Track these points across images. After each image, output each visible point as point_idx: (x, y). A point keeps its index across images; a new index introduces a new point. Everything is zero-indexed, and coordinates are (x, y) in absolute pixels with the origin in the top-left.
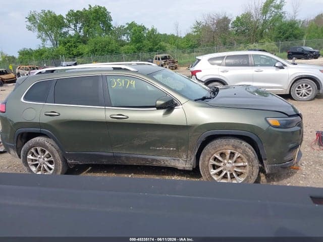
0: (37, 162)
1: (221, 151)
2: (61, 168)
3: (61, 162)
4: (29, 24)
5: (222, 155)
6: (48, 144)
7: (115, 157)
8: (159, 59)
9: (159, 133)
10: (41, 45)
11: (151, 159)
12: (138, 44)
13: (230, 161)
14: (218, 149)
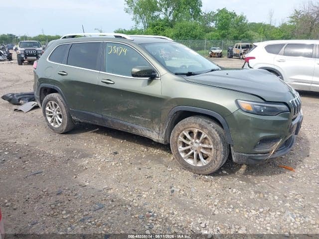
0: (52, 115)
1: (189, 129)
2: (66, 122)
3: (66, 117)
4: (127, 6)
5: (191, 133)
6: (58, 100)
7: (103, 120)
8: (239, 47)
9: (138, 102)
10: (134, 27)
11: (131, 127)
12: (223, 32)
13: (197, 141)
14: (187, 126)
